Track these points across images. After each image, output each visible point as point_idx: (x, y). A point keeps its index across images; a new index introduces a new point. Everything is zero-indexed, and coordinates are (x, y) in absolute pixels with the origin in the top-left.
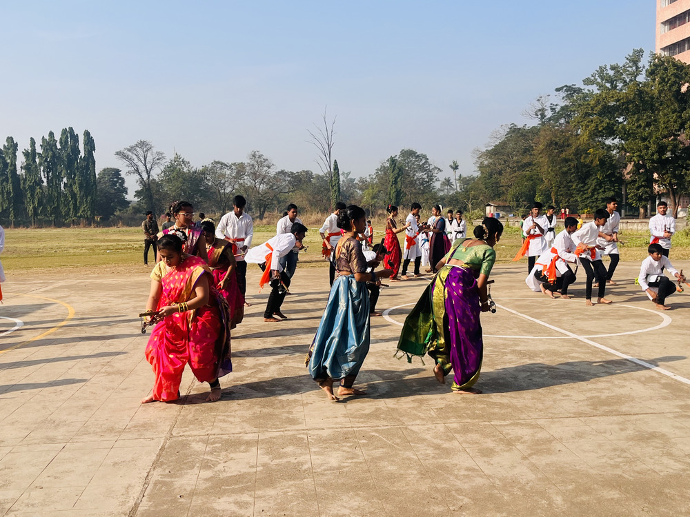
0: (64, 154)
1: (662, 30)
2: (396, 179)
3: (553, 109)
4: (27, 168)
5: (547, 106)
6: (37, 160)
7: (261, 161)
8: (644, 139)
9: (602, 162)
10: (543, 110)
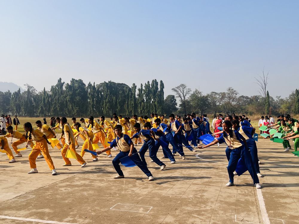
0: (152, 90)
4: (139, 95)
6: (143, 92)
7: (233, 92)
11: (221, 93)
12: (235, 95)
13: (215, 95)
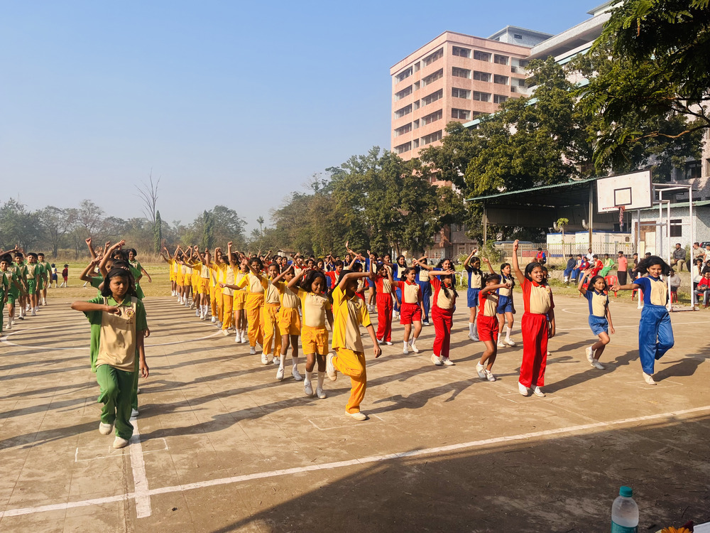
1: (395, 134)
2: (209, 228)
3: (324, 184)
5: (320, 180)
7: (92, 209)
8: (377, 209)
9: (353, 223)
10: (317, 183)
11: (67, 210)
12: (96, 215)
13: (54, 213)
